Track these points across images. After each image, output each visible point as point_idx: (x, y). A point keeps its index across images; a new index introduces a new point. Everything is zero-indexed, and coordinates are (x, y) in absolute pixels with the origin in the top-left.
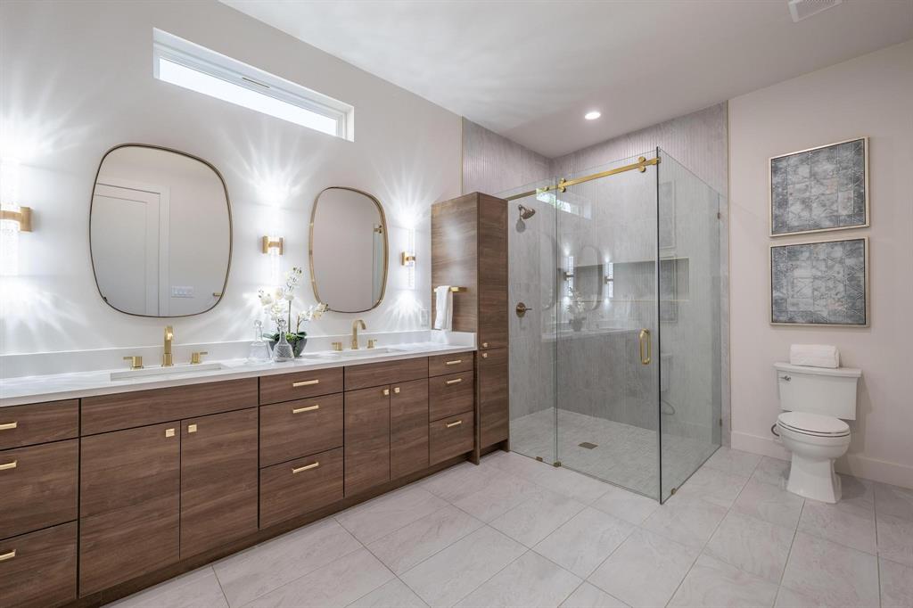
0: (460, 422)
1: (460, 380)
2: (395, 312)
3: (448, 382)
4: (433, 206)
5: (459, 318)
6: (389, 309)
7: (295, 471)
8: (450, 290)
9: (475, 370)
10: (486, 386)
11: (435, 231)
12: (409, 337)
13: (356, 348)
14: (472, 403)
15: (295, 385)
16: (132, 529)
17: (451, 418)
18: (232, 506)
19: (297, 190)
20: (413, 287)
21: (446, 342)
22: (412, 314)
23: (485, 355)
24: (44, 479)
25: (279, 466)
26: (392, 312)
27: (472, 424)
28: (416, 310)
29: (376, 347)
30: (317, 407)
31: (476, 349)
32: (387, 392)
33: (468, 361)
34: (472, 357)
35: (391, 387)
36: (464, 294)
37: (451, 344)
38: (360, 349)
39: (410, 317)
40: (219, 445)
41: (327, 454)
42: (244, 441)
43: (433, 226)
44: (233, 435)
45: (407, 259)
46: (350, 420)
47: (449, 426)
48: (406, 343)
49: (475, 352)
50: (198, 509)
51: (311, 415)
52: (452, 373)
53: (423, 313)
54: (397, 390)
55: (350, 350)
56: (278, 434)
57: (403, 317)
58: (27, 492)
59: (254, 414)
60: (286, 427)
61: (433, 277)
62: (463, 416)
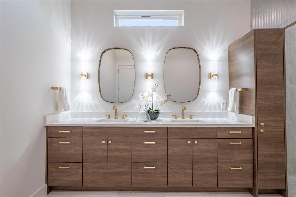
0: (241, 168)
1: (240, 143)
2: (206, 102)
3: (231, 143)
4: (229, 46)
5: (244, 106)
6: (202, 101)
7: (145, 168)
8: (236, 90)
9: (253, 138)
10: (263, 150)
11: (231, 59)
12: (214, 115)
13: (184, 118)
14: (252, 159)
15: (145, 132)
16: (94, 170)
17: (234, 164)
18: (123, 174)
19: (159, 52)
20: (216, 89)
21: (236, 120)
22: (216, 103)
23: (262, 131)
24: (76, 148)
25: (140, 164)
26: (204, 102)
27: (251, 171)
28: (219, 102)
29: (194, 119)
30: (154, 143)
31: (254, 126)
32: (189, 142)
33: (248, 132)
34: (251, 130)
35: (192, 140)
36: (246, 92)
37: (238, 121)
38: (186, 119)
39: (215, 105)
40: (118, 150)
41: (159, 164)
42: (127, 150)
43: (229, 56)
44: (123, 147)
45: (213, 76)
46: (170, 152)
47: (231, 168)
48: (212, 118)
49: (253, 128)
50: (113, 171)
51: (152, 146)
52: (235, 138)
53: (223, 103)
54: (196, 142)
55: (181, 119)
56: (139, 151)
57: (211, 105)
58: (72, 151)
59: (130, 141)
60: (142, 149)
61: (229, 84)
62: (244, 165)
